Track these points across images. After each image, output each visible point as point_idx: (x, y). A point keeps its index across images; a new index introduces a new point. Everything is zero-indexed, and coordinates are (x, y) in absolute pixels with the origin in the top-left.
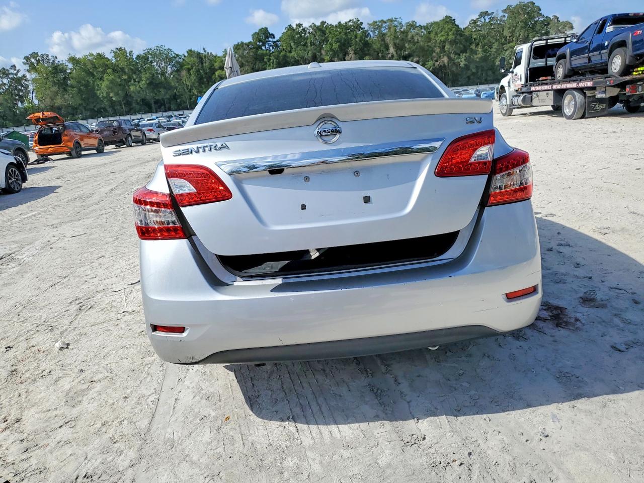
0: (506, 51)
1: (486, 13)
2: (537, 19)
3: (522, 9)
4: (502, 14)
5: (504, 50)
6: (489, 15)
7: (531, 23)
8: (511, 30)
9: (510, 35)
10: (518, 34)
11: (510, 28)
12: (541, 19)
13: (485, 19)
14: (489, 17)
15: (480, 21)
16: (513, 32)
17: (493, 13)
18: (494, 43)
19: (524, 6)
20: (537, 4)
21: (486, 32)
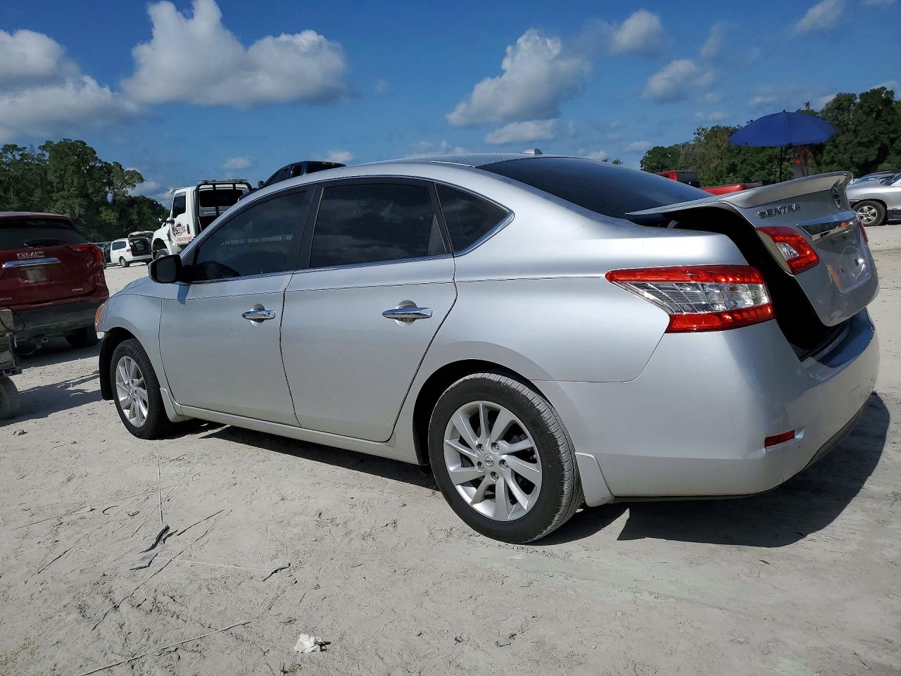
0: (57, 201)
1: (14, 147)
2: (93, 163)
3: (70, 149)
4: (39, 151)
5: (52, 200)
6: (19, 150)
7: (86, 169)
8: (58, 174)
9: (57, 180)
10: (70, 181)
11: (56, 172)
12: (98, 165)
13: (14, 156)
14: (20, 153)
15: (6, 157)
16: (61, 177)
17: (26, 148)
18: (34, 190)
19: (72, 144)
20: (89, 145)
21: (19, 174)
